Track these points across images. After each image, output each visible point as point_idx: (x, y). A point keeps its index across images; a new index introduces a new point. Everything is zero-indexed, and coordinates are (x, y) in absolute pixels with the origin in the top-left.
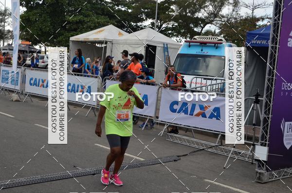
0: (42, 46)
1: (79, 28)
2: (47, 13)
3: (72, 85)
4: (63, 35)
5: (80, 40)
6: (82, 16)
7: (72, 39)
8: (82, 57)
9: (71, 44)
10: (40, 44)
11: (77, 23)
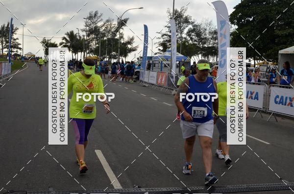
0: (251, 59)
1: (288, 41)
2: (257, 28)
3: (280, 97)
4: (272, 48)
5: (290, 53)
6: (291, 29)
7: (281, 52)
8: (291, 69)
9: (280, 57)
10: (250, 58)
11: (286, 36)
